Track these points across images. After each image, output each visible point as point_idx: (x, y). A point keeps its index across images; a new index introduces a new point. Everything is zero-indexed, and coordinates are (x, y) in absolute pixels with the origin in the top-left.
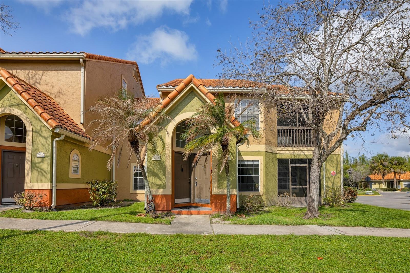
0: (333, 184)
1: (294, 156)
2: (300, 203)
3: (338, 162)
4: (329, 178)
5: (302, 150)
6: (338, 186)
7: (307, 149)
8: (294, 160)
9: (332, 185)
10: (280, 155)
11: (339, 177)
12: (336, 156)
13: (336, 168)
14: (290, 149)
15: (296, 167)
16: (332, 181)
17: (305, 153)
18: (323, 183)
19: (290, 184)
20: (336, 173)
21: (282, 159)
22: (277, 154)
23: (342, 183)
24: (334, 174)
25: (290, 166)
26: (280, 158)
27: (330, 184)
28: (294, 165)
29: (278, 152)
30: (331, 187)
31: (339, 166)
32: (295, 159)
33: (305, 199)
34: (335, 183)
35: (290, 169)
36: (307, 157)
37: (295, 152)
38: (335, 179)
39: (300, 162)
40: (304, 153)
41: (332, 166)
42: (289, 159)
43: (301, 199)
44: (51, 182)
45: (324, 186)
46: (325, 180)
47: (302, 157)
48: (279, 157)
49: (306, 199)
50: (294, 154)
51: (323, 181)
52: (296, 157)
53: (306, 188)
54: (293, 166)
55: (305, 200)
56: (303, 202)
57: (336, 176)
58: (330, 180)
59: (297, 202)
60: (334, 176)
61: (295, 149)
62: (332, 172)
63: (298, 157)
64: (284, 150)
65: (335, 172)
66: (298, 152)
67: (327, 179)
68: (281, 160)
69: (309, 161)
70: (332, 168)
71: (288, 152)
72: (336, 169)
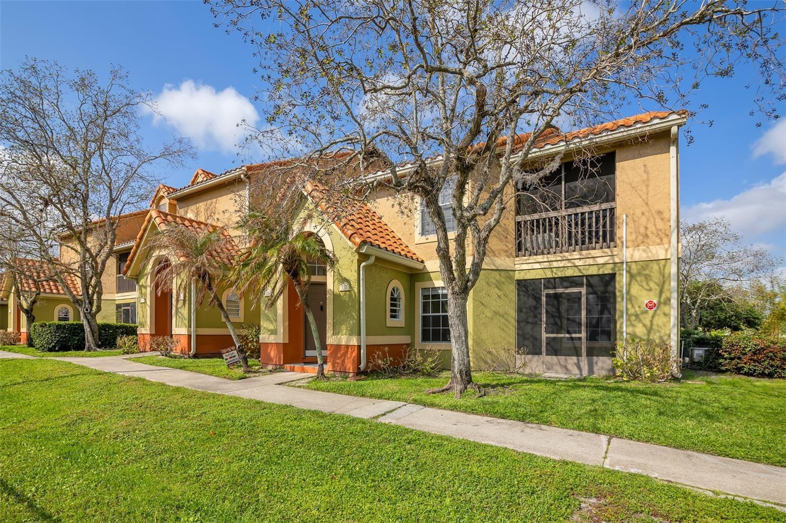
0: (650, 331)
1: (552, 272)
2: (564, 369)
3: (663, 277)
4: (637, 316)
5: (569, 257)
6: (662, 334)
7: (580, 254)
8: (552, 281)
9: (645, 331)
10: (520, 273)
11: (665, 314)
12: (658, 264)
13: (658, 292)
14: (540, 258)
15: (556, 294)
16: (648, 323)
17: (577, 264)
18: (621, 327)
19: (543, 330)
20: (659, 303)
21: (525, 280)
22: (515, 271)
23: (674, 326)
24: (651, 306)
25: (544, 292)
26: (521, 278)
27: (640, 330)
28: (551, 292)
29: (517, 267)
30: (645, 337)
31: (666, 287)
32: (555, 278)
33: (576, 361)
34: (655, 327)
35: (544, 299)
36: (582, 273)
37: (554, 263)
38: (656, 318)
39: (565, 284)
40: (574, 263)
41: (647, 287)
42: (541, 279)
43: (566, 360)
44: (190, 326)
45: (625, 334)
46: (628, 320)
47: (569, 273)
48: (518, 276)
49: (578, 360)
50: (551, 268)
51: (622, 323)
52: (556, 273)
53: (580, 339)
54: (549, 294)
55: (575, 364)
56: (569, 367)
57: (658, 312)
58: (640, 321)
59: (558, 368)
60: (651, 312)
61: (551, 257)
62: (646, 302)
63: (560, 274)
64: (528, 262)
65: (655, 301)
66: (559, 262)
67: (633, 318)
68: (523, 282)
69: (587, 279)
70: (645, 292)
71: (538, 264)
72: (658, 295)
